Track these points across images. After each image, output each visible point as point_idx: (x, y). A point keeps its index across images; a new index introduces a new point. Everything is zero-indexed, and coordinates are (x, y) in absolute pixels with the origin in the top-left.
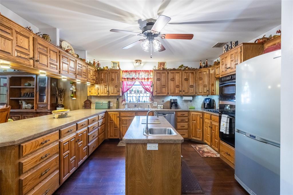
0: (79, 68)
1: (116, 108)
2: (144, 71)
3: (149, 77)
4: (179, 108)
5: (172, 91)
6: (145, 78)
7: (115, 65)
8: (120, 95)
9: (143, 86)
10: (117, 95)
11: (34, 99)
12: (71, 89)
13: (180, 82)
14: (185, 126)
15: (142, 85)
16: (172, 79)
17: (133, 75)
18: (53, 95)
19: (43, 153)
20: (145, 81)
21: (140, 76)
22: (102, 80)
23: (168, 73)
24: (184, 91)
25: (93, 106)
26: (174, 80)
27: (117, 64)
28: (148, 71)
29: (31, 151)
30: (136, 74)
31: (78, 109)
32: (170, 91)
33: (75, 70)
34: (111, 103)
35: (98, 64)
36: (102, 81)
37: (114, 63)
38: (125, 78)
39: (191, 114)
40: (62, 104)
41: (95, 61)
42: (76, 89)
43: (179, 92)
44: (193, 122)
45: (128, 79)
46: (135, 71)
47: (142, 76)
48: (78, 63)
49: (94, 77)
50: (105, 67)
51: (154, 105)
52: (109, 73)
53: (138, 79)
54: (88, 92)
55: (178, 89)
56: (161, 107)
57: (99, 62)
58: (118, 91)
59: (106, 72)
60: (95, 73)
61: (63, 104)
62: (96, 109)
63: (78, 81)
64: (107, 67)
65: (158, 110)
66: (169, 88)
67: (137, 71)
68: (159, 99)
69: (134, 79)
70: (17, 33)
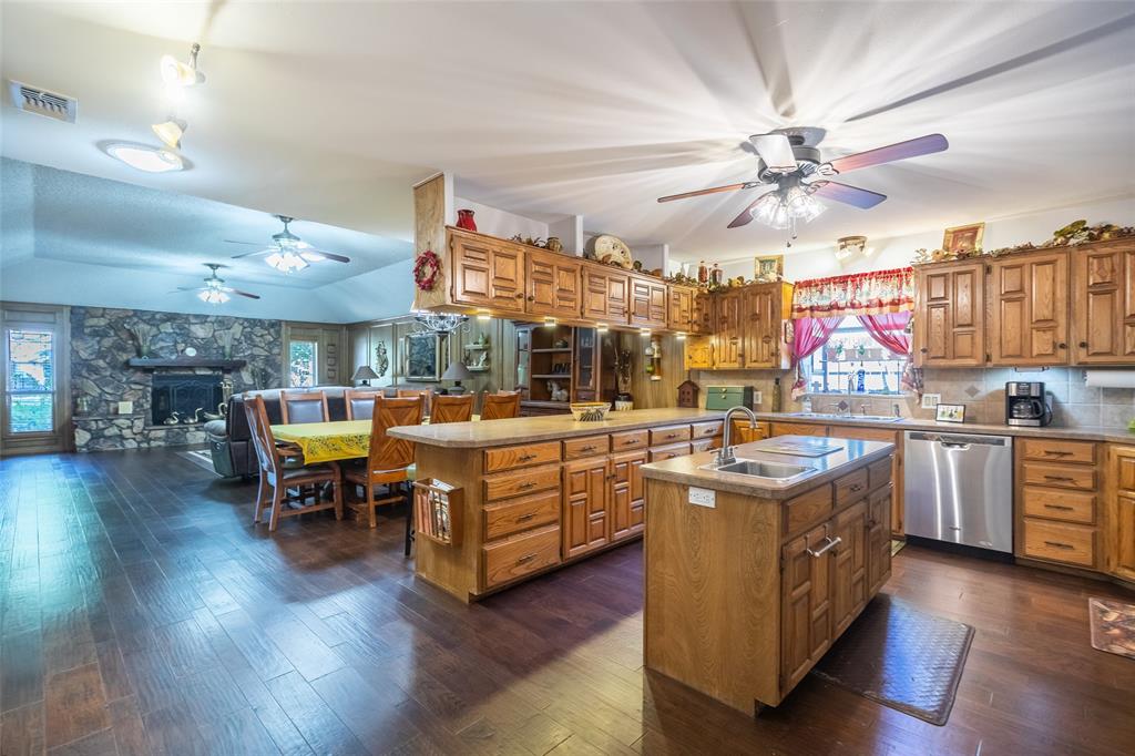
0: (638, 296)
1: (773, 411)
2: (880, 273)
3: (903, 297)
4: (1070, 423)
5: (1012, 347)
6: (884, 302)
7: (768, 268)
8: (778, 365)
9: (876, 333)
10: (768, 365)
11: (569, 379)
12: (648, 351)
13: (1061, 306)
14: (1070, 509)
15: (867, 326)
16: (1008, 296)
17: (835, 295)
18: (607, 368)
19: (524, 478)
20: (881, 313)
21: (861, 295)
22: (724, 320)
23: (988, 270)
24: (1083, 345)
25: (702, 400)
26: (1020, 300)
27: (776, 265)
28: (899, 271)
29: (502, 466)
30: (845, 290)
31: (666, 406)
32: (997, 347)
33: (626, 304)
34: (755, 393)
35: (714, 273)
36: (723, 323)
37: (763, 262)
38: (804, 307)
39: (1114, 458)
40: (628, 391)
41: (704, 265)
42: (660, 351)
43: (1050, 351)
44: (1124, 493)
45: (812, 309)
46: (843, 280)
47: (868, 294)
48: (636, 285)
49: (695, 315)
50: (734, 278)
51: (924, 407)
52: (745, 298)
53: (853, 306)
54: (686, 357)
55: (1049, 336)
56: (951, 415)
57: (720, 267)
58: (772, 355)
59: (734, 294)
60: (698, 303)
61: (631, 393)
62: (707, 409)
63: (644, 331)
64: (741, 278)
65: (939, 424)
66: (996, 333)
67: (848, 277)
68: (952, 380)
69: (839, 308)
70: (496, 254)
